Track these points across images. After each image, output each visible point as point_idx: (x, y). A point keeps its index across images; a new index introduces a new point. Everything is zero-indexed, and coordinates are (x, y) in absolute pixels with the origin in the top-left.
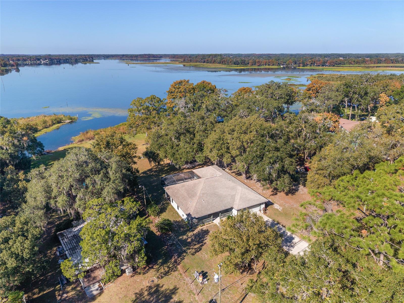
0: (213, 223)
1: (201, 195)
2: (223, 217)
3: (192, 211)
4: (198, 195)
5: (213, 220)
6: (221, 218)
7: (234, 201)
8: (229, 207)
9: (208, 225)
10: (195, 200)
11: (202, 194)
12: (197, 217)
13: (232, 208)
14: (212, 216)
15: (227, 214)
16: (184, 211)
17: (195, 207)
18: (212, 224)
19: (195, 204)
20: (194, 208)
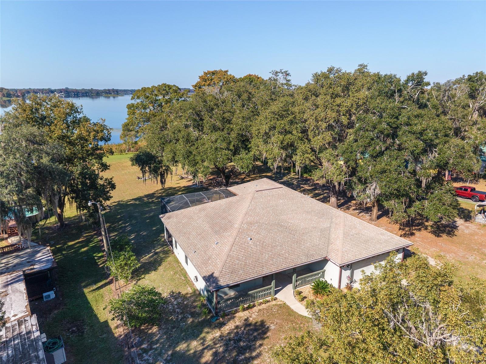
0: (276, 299)
1: (245, 226)
2: (301, 285)
3: (220, 265)
4: (236, 226)
5: (276, 292)
6: (295, 287)
7: (328, 242)
8: (317, 258)
9: (264, 306)
10: (229, 237)
11: (247, 223)
12: (231, 283)
13: (325, 261)
14: (273, 283)
15: (313, 277)
16: (197, 267)
17: (228, 256)
18: (274, 302)
19: (227, 249)
20: (224, 258)
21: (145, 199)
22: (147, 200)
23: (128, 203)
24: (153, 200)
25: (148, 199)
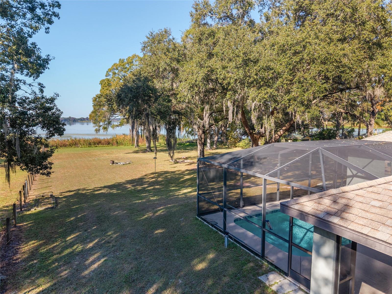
21: (129, 186)
22: (133, 188)
23: (97, 192)
24: (145, 188)
25: (133, 186)
